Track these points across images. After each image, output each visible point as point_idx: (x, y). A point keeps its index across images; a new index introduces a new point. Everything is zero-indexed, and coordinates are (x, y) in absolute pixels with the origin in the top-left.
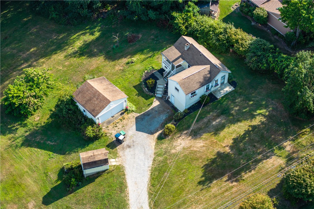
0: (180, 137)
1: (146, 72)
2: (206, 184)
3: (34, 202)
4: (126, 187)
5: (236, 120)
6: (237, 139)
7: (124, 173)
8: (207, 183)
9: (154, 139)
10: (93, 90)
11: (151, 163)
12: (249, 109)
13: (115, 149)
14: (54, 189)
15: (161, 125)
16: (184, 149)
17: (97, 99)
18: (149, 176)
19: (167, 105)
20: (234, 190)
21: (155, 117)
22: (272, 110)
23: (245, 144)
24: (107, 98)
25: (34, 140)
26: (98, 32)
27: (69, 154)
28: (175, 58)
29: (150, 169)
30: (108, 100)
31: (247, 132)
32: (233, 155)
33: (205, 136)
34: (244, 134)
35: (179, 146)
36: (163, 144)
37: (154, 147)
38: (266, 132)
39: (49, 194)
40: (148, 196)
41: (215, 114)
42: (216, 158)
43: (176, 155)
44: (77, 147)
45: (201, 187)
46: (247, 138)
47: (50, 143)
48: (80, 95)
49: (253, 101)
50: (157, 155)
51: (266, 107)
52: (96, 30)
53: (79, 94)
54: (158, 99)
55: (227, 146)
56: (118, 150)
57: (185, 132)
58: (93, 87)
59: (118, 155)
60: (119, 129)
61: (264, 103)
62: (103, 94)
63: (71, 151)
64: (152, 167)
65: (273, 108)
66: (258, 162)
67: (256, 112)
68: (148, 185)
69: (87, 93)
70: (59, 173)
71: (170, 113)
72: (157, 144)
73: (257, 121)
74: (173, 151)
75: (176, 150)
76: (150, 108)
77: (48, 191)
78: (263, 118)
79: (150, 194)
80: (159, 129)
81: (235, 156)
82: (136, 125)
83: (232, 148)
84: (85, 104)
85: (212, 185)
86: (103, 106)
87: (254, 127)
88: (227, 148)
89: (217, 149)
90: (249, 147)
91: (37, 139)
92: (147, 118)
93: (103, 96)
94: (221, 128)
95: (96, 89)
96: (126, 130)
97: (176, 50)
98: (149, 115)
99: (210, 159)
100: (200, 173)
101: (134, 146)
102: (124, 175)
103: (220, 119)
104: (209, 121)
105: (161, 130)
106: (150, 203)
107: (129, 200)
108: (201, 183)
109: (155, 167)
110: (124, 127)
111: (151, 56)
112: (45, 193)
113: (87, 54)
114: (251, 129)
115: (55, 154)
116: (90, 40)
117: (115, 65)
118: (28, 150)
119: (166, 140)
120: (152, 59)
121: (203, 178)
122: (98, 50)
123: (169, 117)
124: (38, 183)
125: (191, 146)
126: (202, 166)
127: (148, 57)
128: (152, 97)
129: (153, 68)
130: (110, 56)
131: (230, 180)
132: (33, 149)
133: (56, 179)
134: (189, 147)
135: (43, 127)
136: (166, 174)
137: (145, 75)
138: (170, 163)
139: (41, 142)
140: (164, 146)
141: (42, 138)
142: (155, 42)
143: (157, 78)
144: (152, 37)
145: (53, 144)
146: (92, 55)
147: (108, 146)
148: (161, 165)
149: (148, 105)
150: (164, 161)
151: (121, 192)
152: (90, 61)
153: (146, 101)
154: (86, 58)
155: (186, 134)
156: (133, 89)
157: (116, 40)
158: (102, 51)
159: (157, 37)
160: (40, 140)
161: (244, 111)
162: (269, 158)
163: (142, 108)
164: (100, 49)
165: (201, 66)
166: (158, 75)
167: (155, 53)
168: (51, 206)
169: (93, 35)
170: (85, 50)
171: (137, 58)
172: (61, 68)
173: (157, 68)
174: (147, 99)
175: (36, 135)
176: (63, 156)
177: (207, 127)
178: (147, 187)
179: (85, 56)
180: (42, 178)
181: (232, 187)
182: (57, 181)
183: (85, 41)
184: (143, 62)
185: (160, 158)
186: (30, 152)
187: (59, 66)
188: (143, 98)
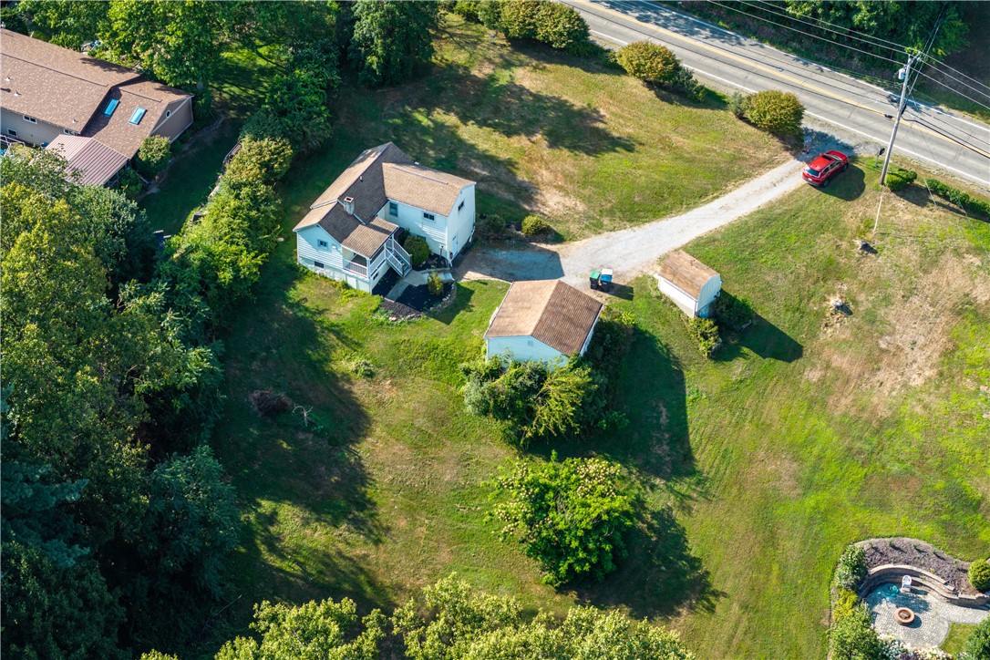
0: (542, 210)
1: (394, 319)
2: (627, 143)
3: (806, 373)
4: (700, 238)
6: (504, 132)
8: (624, 142)
9: (566, 247)
11: (624, 231)
12: (424, 135)
13: (630, 285)
14: (762, 352)
15: (523, 250)
16: (567, 194)
17: (563, 307)
18: (654, 223)
19: (466, 261)
20: (613, 109)
21: (511, 264)
22: (409, 105)
23: (510, 120)
24: (553, 289)
25: (669, 455)
26: (259, 505)
27: (677, 362)
28: (377, 232)
29: (636, 228)
31: (482, 124)
32: (545, 129)
33: (522, 176)
34: (489, 126)
35: (564, 204)
36: (571, 231)
37: (586, 240)
38: (467, 102)
39: (778, 356)
40: (695, 209)
42: (566, 147)
43: (587, 200)
44: (655, 352)
45: (638, 147)
46: (497, 121)
47: (664, 417)
48: (567, 342)
50: (597, 228)
51: (407, 118)
52: (252, 517)
54: (458, 275)
55: (529, 140)
57: (527, 207)
58: (540, 321)
59: (640, 276)
61: (398, 121)
63: (668, 361)
64: (631, 227)
65: (403, 106)
66: (537, 98)
67: (428, 125)
68: (673, 216)
69: (558, 328)
70: (726, 361)
71: (485, 251)
72: (574, 238)
73: (451, 119)
74: (581, 207)
75: (576, 205)
76: (493, 279)
77: (772, 360)
78: (436, 112)
79: (689, 208)
80: (536, 249)
81: (546, 125)
83: (529, 134)
84: (581, 327)
85: (624, 136)
86: (574, 293)
87: (464, 119)
88: (534, 139)
89: (546, 152)
90: (513, 114)
91: (664, 451)
94: (490, 161)
95: (543, 313)
97: (351, 235)
98: (511, 274)
99: (572, 152)
100: (608, 156)
103: (469, 166)
106: (706, 202)
107: (721, 226)
109: (627, 223)
111: (333, 331)
112: (780, 362)
113: (355, 489)
114: (472, 122)
115: (688, 390)
116: (296, 510)
117: (381, 403)
118: (700, 451)
119: (559, 228)
120: (343, 324)
121: (617, 149)
122: (331, 474)
123: (495, 247)
124: (765, 389)
125: (555, 187)
126: (592, 158)
127: (338, 338)
128: (458, 286)
129: (377, 309)
130: (351, 429)
131: (600, 119)
132: (693, 446)
133: (740, 359)
134: (560, 188)
135: (624, 463)
136: (636, 199)
137: (406, 315)
138: (610, 202)
139: (669, 438)
140: (573, 228)
141: (657, 444)
142: (274, 351)
143: (406, 290)
144: (255, 365)
145: (664, 410)
146: (358, 476)
147: (630, 298)
148: (618, 214)
149: (486, 284)
150: (611, 213)
151: (714, 241)
152: (380, 470)
153: (476, 292)
154: (371, 484)
155: (529, 204)
156: (455, 322)
157: (285, 445)
158: (336, 461)
159: (254, 356)
160: (664, 442)
161: (431, 141)
162: (522, 89)
163: (500, 290)
164: (326, 469)
165: (385, 180)
166: (399, 289)
167: (322, 328)
168: (800, 338)
169: (274, 514)
170: (343, 504)
171: (345, 363)
172: (424, 529)
173: (377, 299)
174: (472, 292)
175: (653, 460)
176: (685, 372)
177: (497, 178)
178: (678, 217)
179: (366, 492)
180: (750, 387)
181: (612, 113)
182: (744, 356)
183: (306, 523)
184: (357, 344)
185: (606, 221)
186: (703, 444)
187: (418, 538)
188: (473, 297)
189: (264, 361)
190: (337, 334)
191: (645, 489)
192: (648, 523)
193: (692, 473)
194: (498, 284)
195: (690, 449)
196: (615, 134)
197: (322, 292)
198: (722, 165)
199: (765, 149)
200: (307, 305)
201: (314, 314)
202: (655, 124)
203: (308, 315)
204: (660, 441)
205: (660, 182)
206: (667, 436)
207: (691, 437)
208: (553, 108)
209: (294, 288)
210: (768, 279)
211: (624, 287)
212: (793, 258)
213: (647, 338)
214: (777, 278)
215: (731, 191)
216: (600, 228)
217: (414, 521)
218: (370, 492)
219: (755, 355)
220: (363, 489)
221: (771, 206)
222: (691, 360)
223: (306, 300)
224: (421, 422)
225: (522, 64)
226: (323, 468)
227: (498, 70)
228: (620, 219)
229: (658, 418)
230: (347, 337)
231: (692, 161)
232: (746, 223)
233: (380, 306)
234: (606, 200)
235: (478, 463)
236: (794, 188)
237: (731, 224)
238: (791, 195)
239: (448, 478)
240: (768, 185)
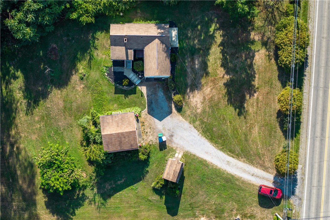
0: (190, 97)
1: (106, 75)
2: (243, 112)
4: (206, 161)
5: (206, 51)
6: (223, 63)
7: (193, 154)
8: (243, 110)
9: (177, 115)
10: (114, 136)
11: (197, 131)
12: (204, 33)
13: (167, 147)
14: (166, 203)
15: (167, 100)
16: (203, 103)
18: (207, 140)
19: (151, 83)
20: (260, 98)
21: (157, 100)
22: (218, 19)
23: (231, 62)
24: (130, 131)
25: (107, 190)
26: (18, 71)
27: (144, 177)
28: (125, 54)
29: (200, 135)
30: (133, 131)
31: (223, 52)
32: (234, 77)
33: (203, 81)
34: (223, 55)
35: (197, 104)
36: (186, 112)
37: (184, 120)
38: (232, 41)
39: (168, 208)
40: (222, 152)
41: (190, 59)
42: (228, 90)
43: (204, 111)
44: (143, 168)
45: (242, 117)
46: (228, 57)
47: (120, 182)
48: (110, 147)
49: (198, 25)
50: (192, 122)
51: (212, 21)
52: (13, 71)
53: (108, 146)
54: (141, 84)
55: (224, 75)
56: (170, 145)
57: (188, 91)
58: (111, 134)
59: (174, 149)
60: (150, 132)
61: (207, 19)
62: (124, 131)
63: (143, 174)
64: (200, 133)
65: (216, 17)
66: (251, 66)
67: (211, 32)
68: (214, 146)
69: (113, 141)
70: (155, 193)
71: (160, 86)
72: (183, 116)
73: (219, 39)
74: (199, 111)
75: (199, 108)
76: (146, 97)
77: (165, 207)
78: (219, 31)
79: (222, 150)
80: (170, 105)
81: (236, 76)
82: (155, 117)
83: (227, 73)
85: (246, 109)
86: (134, 138)
87: (222, 44)
88: (226, 76)
89: (221, 84)
90: (236, 61)
91: (108, 187)
92: (154, 106)
93: (127, 132)
94: (204, 66)
95: (116, 134)
96: (155, 128)
97: (117, 47)
98: (152, 103)
99: (226, 94)
100: (232, 109)
101: (173, 132)
102: (194, 156)
103: (197, 60)
104: (193, 69)
105: (172, 104)
106: (228, 155)
107: (217, 166)
108: (240, 114)
109: (201, 131)
110: (151, 128)
111: (90, 57)
112: (166, 210)
113: (40, 97)
114: (222, 48)
115: (135, 185)
116: (22, 84)
117: (74, 88)
118: (114, 199)
119: (185, 108)
120: (95, 59)
121: (237, 110)
122: (41, 86)
123: (163, 89)
124: (152, 210)
125: (204, 97)
126: (227, 103)
127: (89, 60)
128: (135, 88)
129: (107, 67)
130: (59, 83)
131: (251, 95)
132: (115, 195)
133: (159, 197)
134: (204, 99)
135: (97, 176)
136: (214, 129)
137: (110, 78)
138: (208, 120)
139: (113, 187)
140: (188, 112)
141: (109, 184)
142: (73, 41)
143: (121, 72)
144: (65, 39)
145: (123, 181)
146: (45, 95)
147: (161, 150)
148: (204, 126)
149: (142, 96)
150: (202, 122)
151: (207, 167)
152: (50, 101)
153: (136, 95)
154: (44, 101)
155: (190, 91)
156: (117, 95)
157: (42, 66)
158: (46, 85)
159: (68, 36)
160: (111, 186)
161: (202, 38)
162: (253, 56)
163: (141, 103)
164: (42, 84)
165: (150, 44)
166: (119, 69)
167: (90, 52)
168: (180, 213)
169: (18, 78)
170: (33, 96)
171: (82, 67)
172: (39, 126)
173: (110, 64)
174: (135, 93)
175: (102, 186)
176: (142, 181)
177: (196, 73)
178: (214, 148)
179: (40, 101)
180: (149, 204)
181: (258, 98)
182: (161, 197)
183: (20, 89)
184: (90, 67)
185: (198, 123)
186: (118, 199)
187: (35, 126)
188: (133, 95)
189: (68, 40)
190: (90, 59)
191: (90, 187)
192: (79, 193)
193: (105, 199)
194: (145, 101)
195: (113, 195)
196: (245, 105)
197: (105, 43)
198: (251, 152)
199: (271, 164)
200: (96, 41)
201: (93, 46)
202: (260, 117)
203: (92, 45)
204: (110, 185)
205: (227, 134)
206: (114, 186)
207: (118, 194)
208: (247, 74)
209: (101, 32)
210: (200, 192)
211: (166, 145)
212: (216, 197)
213: (147, 163)
214: (203, 195)
215: (240, 161)
216: (193, 123)
217: (39, 122)
218: (41, 102)
219: (164, 201)
220: (41, 100)
221: (238, 179)
222: (148, 181)
223: (98, 39)
224: (74, 105)
225: (268, 50)
226: (41, 83)
227: (259, 42)
228: (202, 127)
229: (119, 180)
230: (91, 63)
231: (246, 140)
232: (224, 174)
233: (109, 67)
234: (207, 118)
235: (71, 130)
236: (254, 183)
237: (220, 169)
238: (250, 184)
239: (60, 124)
240: (252, 172)
